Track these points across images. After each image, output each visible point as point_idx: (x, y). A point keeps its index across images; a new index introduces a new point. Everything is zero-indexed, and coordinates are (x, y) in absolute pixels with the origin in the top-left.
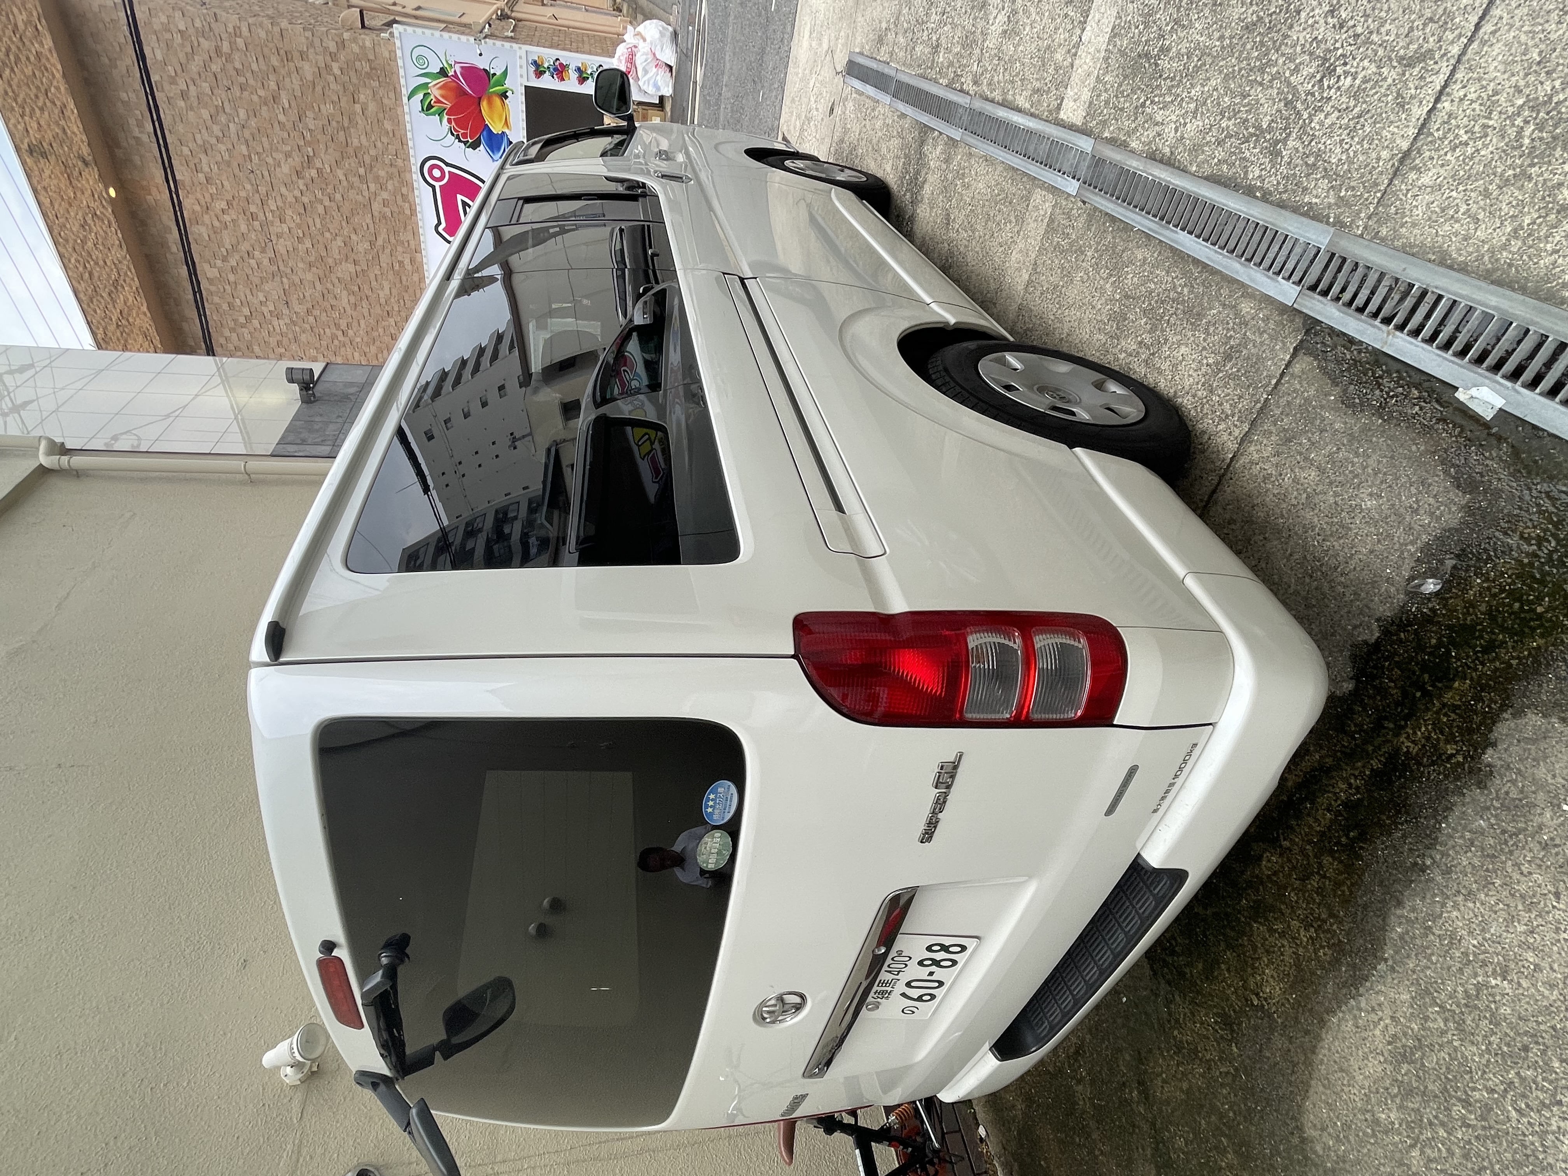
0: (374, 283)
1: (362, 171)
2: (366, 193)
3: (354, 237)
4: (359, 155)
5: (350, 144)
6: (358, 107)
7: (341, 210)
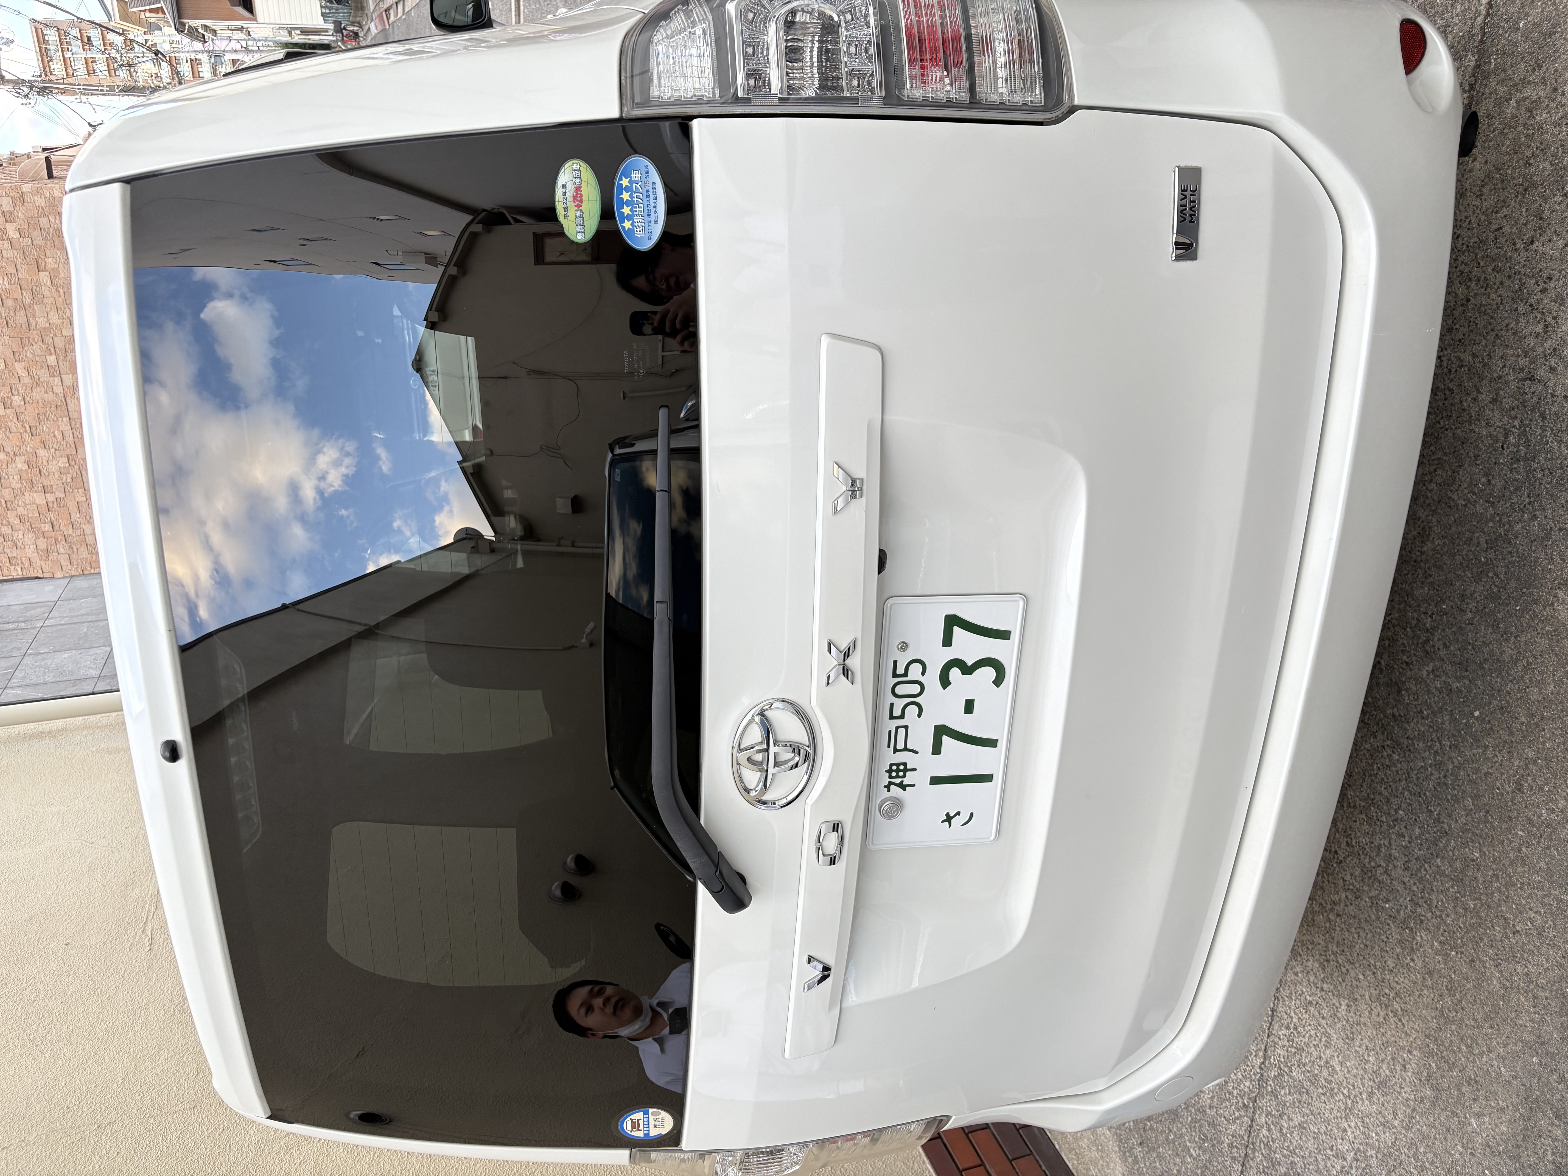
0: (76, 516)
1: (52, 360)
2: (59, 389)
3: (42, 452)
4: (48, 340)
5: (33, 326)
6: (44, 277)
7: (21, 418)
